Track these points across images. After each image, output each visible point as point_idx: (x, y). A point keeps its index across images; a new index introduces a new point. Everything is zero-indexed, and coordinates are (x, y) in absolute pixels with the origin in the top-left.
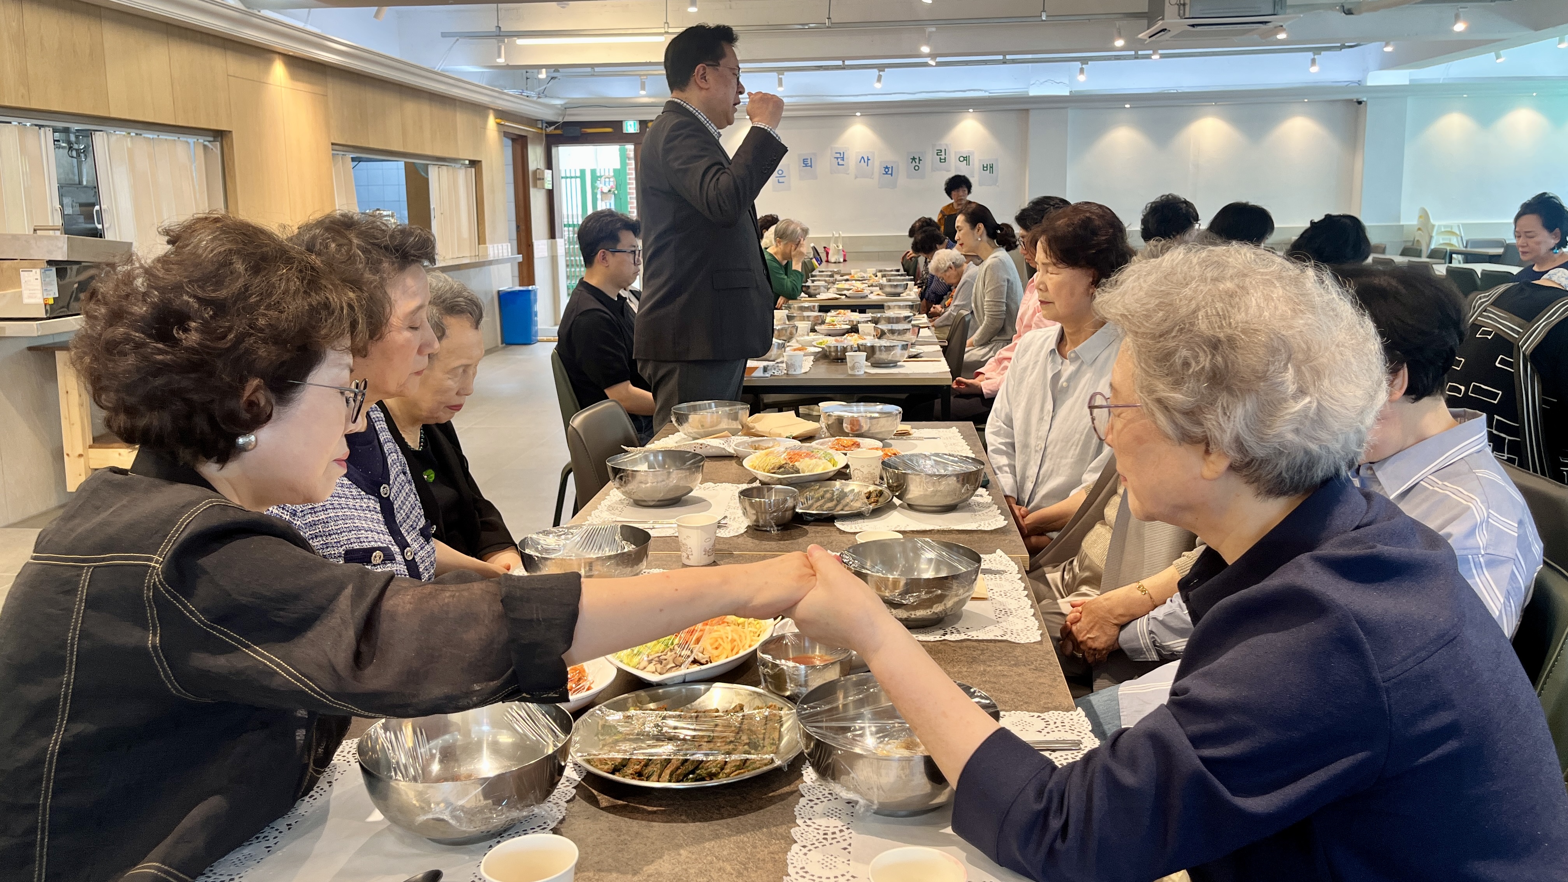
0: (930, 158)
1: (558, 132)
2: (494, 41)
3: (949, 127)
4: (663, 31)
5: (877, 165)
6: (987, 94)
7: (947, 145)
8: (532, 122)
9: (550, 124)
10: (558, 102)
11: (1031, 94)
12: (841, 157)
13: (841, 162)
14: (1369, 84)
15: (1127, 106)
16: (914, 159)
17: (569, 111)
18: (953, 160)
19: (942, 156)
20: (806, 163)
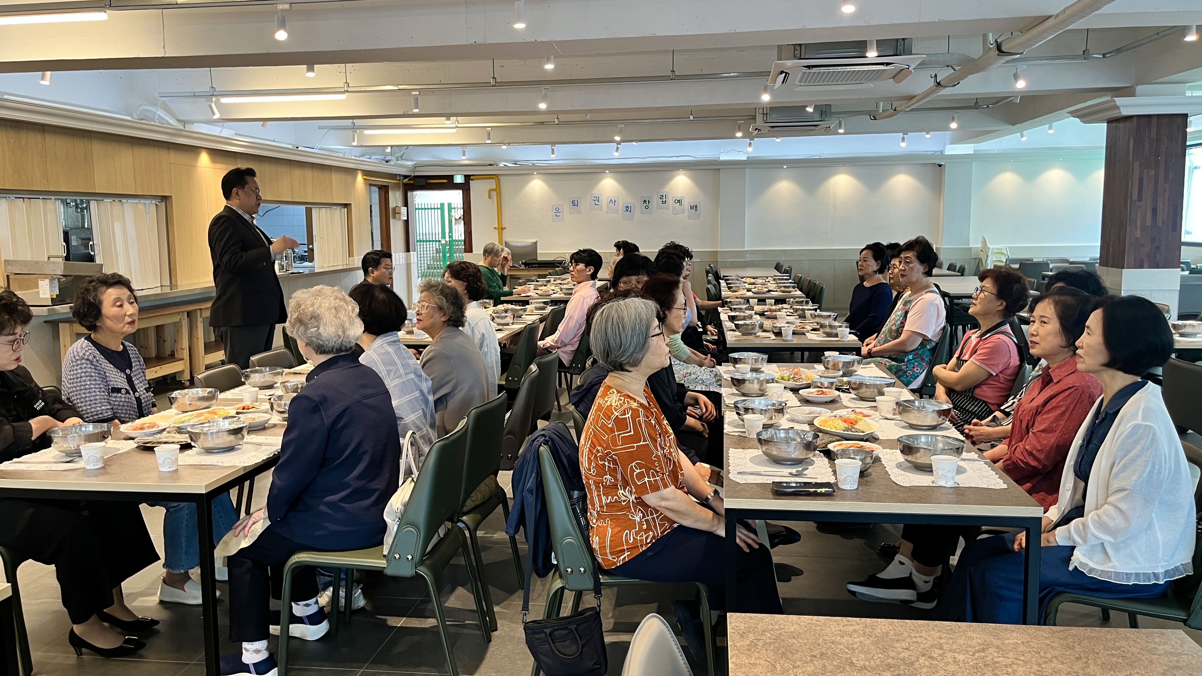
0: (655, 201)
1: (412, 182)
2: (350, 132)
3: (669, 180)
4: (454, 125)
5: (621, 206)
6: (693, 159)
7: (667, 191)
8: (393, 176)
9: (406, 177)
10: (410, 163)
11: (721, 159)
12: (597, 199)
13: (597, 203)
14: (946, 153)
15: (785, 167)
16: (645, 201)
17: (418, 169)
18: (670, 202)
19: (663, 199)
20: (574, 203)
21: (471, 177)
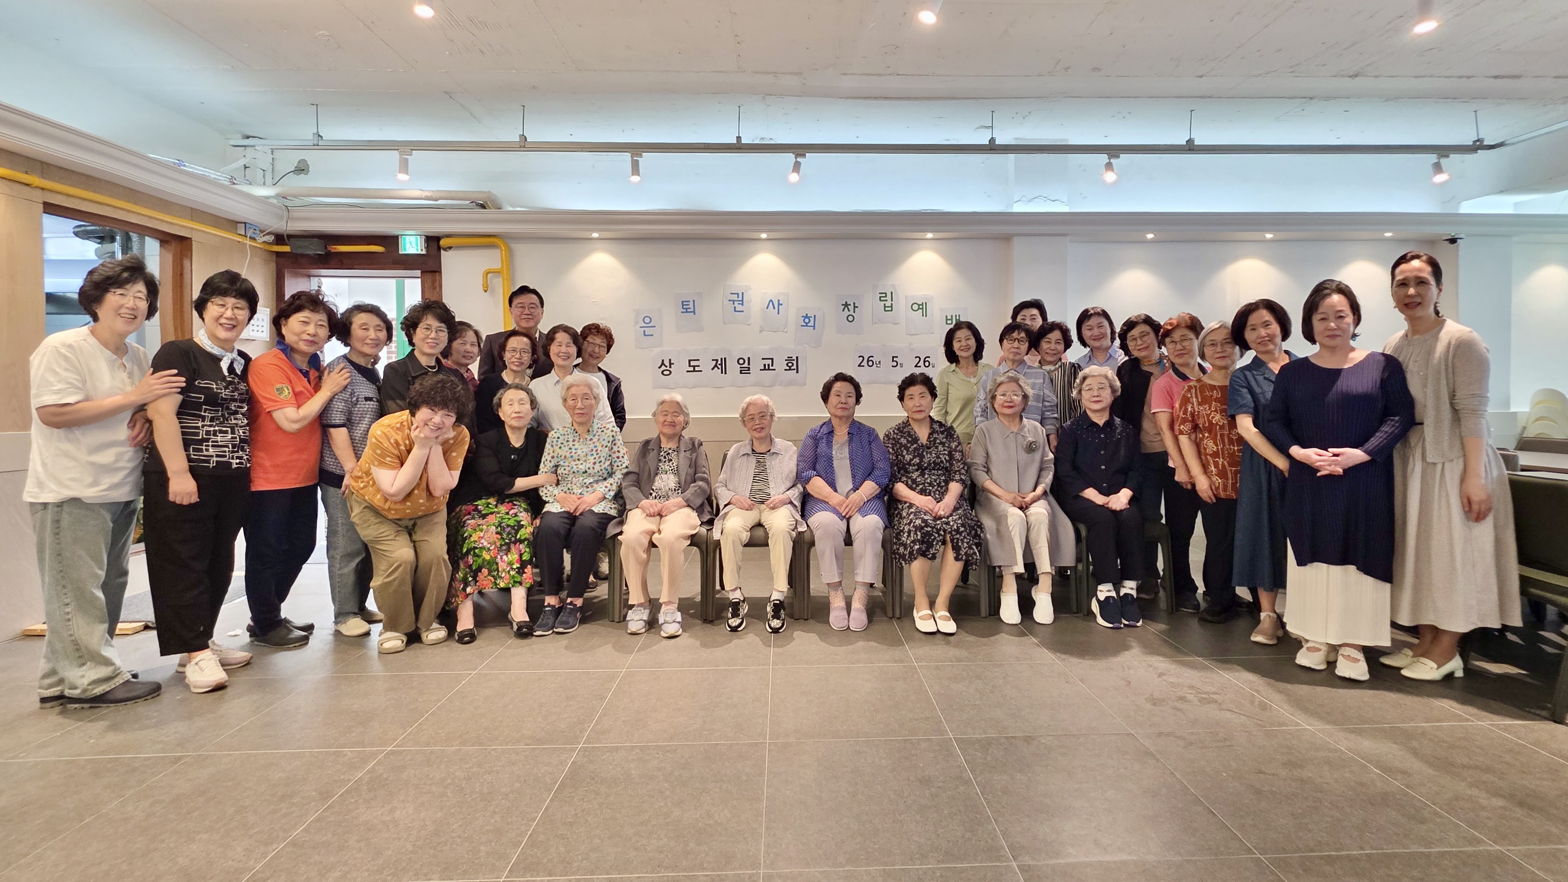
0: (869, 305)
3: (899, 259)
5: (792, 314)
7: (894, 286)
9: (263, 231)
10: (268, 195)
11: (1017, 210)
12: (739, 299)
13: (739, 308)
15: (1150, 236)
17: (295, 213)
18: (902, 307)
19: (887, 300)
20: (687, 308)
21: (442, 242)
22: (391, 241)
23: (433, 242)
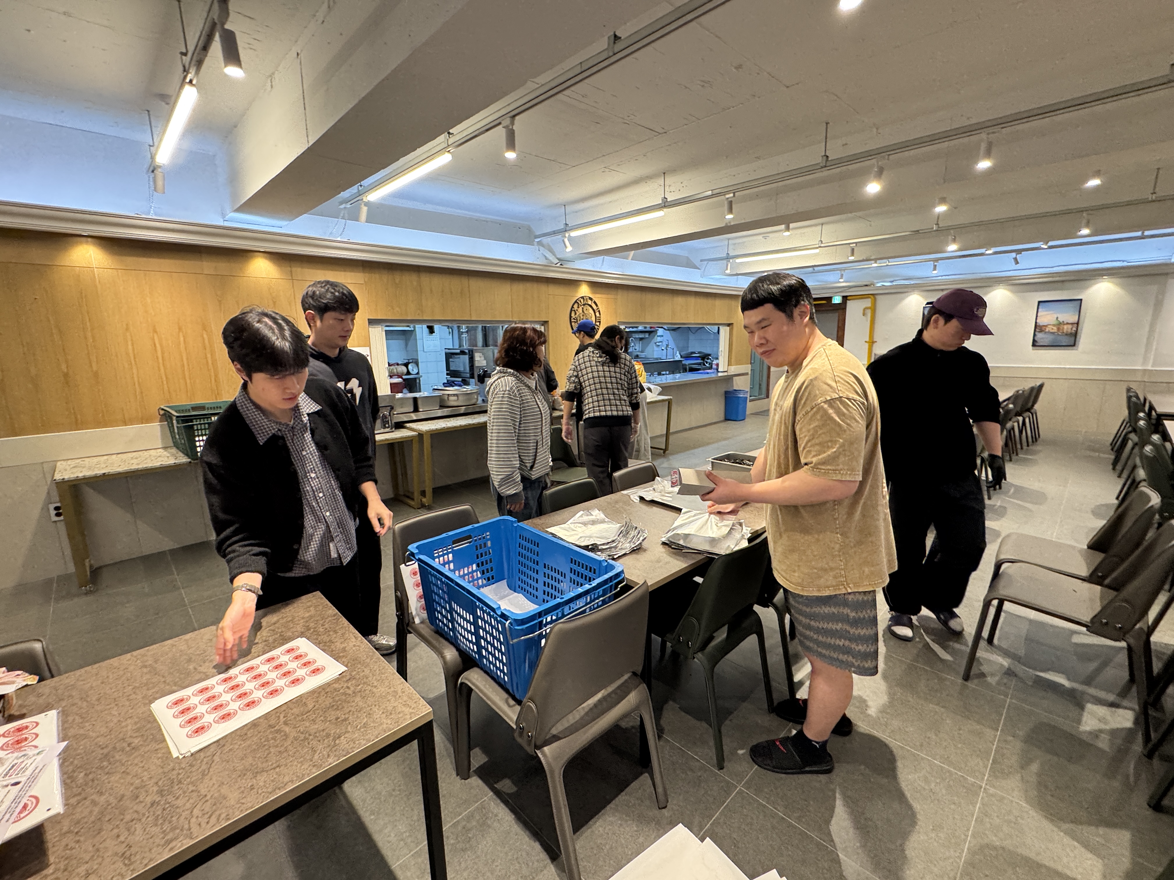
2: (725, 262)
4: (817, 246)
21: (849, 298)
22: (830, 299)
23: (845, 298)
